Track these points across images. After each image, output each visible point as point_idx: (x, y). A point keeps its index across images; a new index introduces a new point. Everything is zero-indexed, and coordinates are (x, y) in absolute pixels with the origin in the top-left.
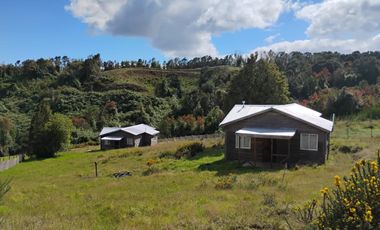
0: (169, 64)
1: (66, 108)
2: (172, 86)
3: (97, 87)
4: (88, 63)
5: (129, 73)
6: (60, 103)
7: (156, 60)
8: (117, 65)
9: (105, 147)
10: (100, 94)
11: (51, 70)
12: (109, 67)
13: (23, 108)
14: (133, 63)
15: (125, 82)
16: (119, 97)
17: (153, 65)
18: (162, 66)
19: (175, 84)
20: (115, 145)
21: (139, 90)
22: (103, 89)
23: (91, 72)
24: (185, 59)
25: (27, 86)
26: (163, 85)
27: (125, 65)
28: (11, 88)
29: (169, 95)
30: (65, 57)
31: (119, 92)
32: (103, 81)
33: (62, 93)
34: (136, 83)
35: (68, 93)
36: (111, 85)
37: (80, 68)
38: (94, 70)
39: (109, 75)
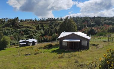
0: (40, 20)
1: (7, 34)
2: (41, 27)
3: (18, 27)
4: (14, 20)
5: (28, 23)
6: (6, 32)
7: (36, 19)
8: (24, 21)
9: (21, 46)
10: (18, 29)
11: (2, 22)
12: (21, 21)
14: (29, 20)
15: (26, 26)
16: (25, 30)
17: (35, 20)
18: (38, 21)
19: (42, 26)
20: (24, 45)
21: (31, 28)
22: (20, 28)
23: (15, 23)
24: (45, 19)
26: (38, 27)
27: (26, 20)
29: (40, 29)
30: (7, 18)
31: (25, 29)
32: (20, 25)
33: (6, 29)
34: (30, 26)
35: (8, 29)
36: (22, 27)
37: (12, 21)
39: (21, 24)
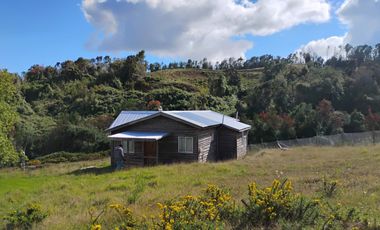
0: (223, 65)
1: (100, 109)
3: (139, 86)
5: (178, 74)
6: (94, 103)
7: (208, 61)
8: (165, 68)
10: (142, 93)
11: (91, 70)
12: (155, 68)
13: (51, 111)
14: (181, 64)
15: (173, 81)
16: (166, 96)
18: (214, 68)
21: (189, 89)
22: (146, 89)
23: (133, 71)
24: (241, 59)
25: (62, 88)
26: (220, 82)
27: (173, 66)
28: (44, 89)
30: (107, 57)
31: (166, 90)
32: (148, 80)
33: (99, 92)
34: (185, 83)
35: (104, 93)
36: (156, 84)
37: (122, 66)
38: (137, 68)
39: (155, 76)
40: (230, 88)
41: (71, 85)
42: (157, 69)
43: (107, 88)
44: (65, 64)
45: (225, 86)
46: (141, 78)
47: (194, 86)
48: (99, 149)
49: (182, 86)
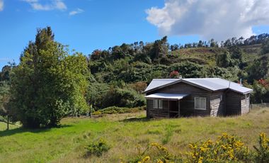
0: (227, 44)
1: (137, 78)
2: (233, 57)
3: (163, 61)
5: (192, 52)
6: (133, 74)
7: (214, 41)
8: (182, 47)
10: (165, 66)
11: (131, 52)
12: (174, 48)
13: (106, 79)
14: (194, 44)
15: (188, 57)
16: (183, 68)
17: (212, 45)
18: (220, 46)
19: (237, 56)
21: (201, 63)
23: (159, 51)
24: (242, 38)
25: (113, 64)
27: (188, 46)
28: (102, 66)
29: (231, 65)
30: (141, 42)
31: (182, 64)
32: (170, 57)
33: (135, 67)
34: (196, 58)
35: (139, 67)
36: (176, 60)
37: (152, 48)
38: (162, 49)
39: (175, 53)
40: (233, 61)
41: (118, 62)
42: (176, 49)
43: (142, 64)
44: (114, 48)
45: (229, 59)
46: (164, 56)
47: (203, 60)
48: (137, 106)
49: (194, 61)
